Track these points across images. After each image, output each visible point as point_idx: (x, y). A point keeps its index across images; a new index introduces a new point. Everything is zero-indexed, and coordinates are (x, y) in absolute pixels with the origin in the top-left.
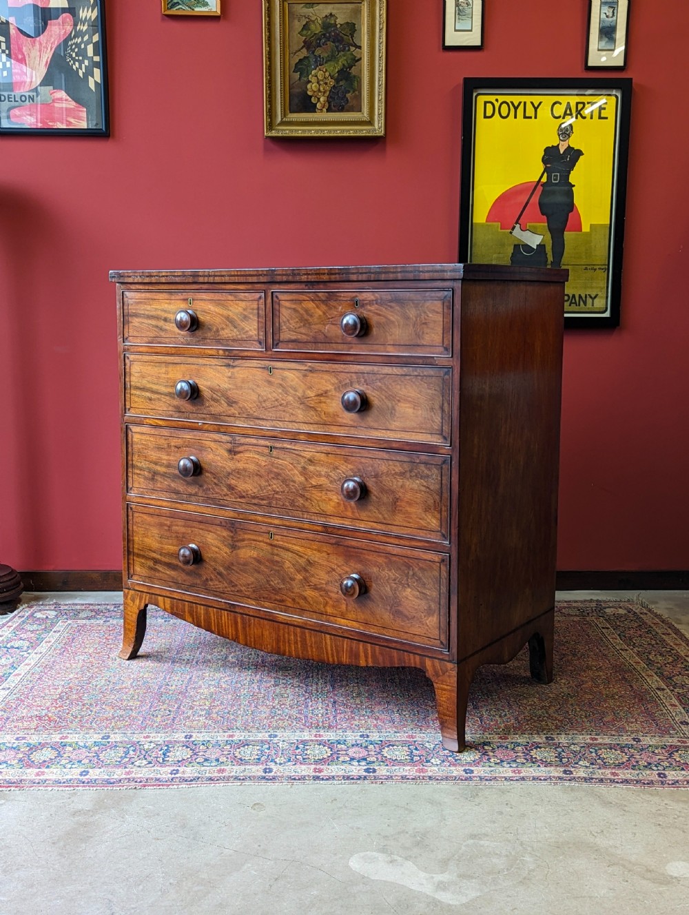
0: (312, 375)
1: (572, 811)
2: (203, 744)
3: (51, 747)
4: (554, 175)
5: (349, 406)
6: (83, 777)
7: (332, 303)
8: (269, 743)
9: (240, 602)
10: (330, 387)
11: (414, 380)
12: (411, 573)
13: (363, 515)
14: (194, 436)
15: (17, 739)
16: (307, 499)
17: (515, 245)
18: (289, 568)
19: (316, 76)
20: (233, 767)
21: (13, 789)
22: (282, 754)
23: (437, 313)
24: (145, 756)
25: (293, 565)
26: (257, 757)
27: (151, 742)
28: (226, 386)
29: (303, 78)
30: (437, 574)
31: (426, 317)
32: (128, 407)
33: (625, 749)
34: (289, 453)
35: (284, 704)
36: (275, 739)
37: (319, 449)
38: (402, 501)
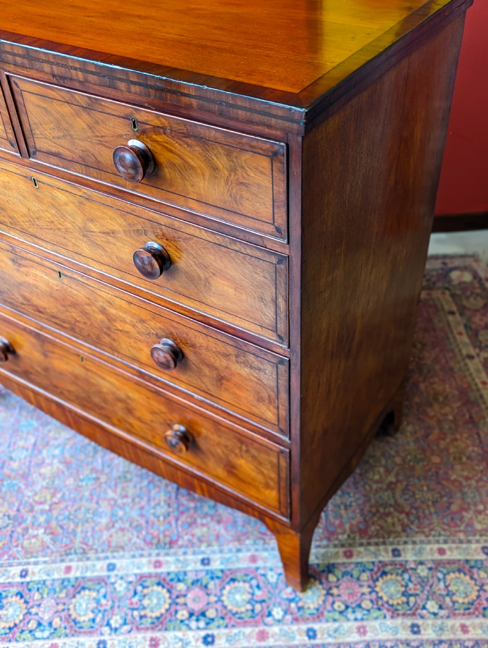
0: (90, 204)
2: (38, 589)
5: (146, 271)
7: (99, 114)
8: (106, 584)
10: (116, 228)
11: (232, 255)
12: (244, 448)
13: (183, 377)
16: (114, 340)
18: (107, 393)
20: (65, 639)
22: (118, 607)
23: (262, 172)
25: (111, 393)
26: (92, 615)
30: (275, 461)
33: (475, 570)
34: (83, 286)
35: (126, 496)
36: (113, 574)
37: (117, 294)
38: (228, 380)
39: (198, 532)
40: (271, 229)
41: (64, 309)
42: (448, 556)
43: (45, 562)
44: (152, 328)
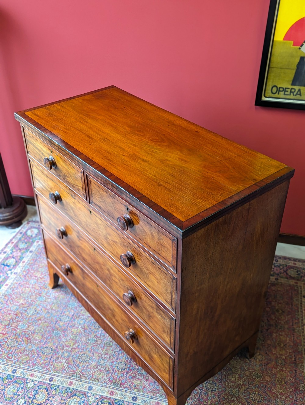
0: (109, 228)
2: (55, 389)
7: (116, 201)
8: (86, 396)
11: (157, 269)
12: (157, 350)
17: (301, 57)
23: (169, 244)
24: (25, 395)
25: (107, 305)
27: (32, 381)
28: (72, 206)
30: (168, 360)
31: (163, 243)
32: (35, 185)
35: (107, 354)
36: (90, 392)
37: (114, 265)
38: (153, 318)
39: (136, 382)
40: (171, 265)
43: (62, 377)
44: (126, 285)
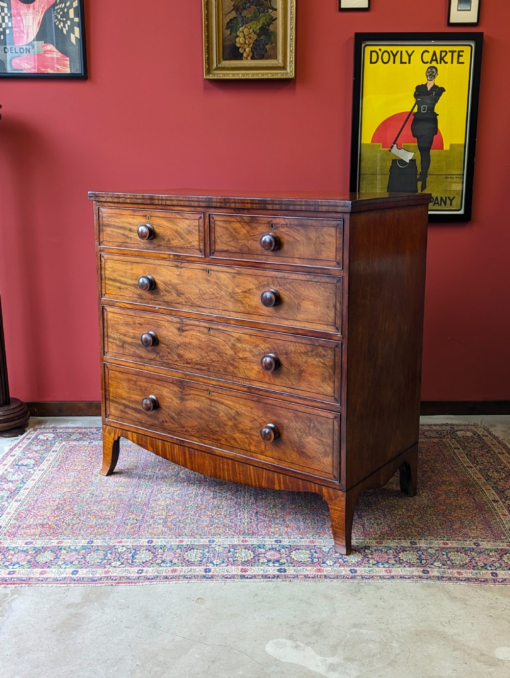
0: (239, 276)
1: (428, 604)
2: (161, 548)
3: (51, 550)
4: (423, 107)
5: (266, 302)
6: (74, 576)
7: (254, 225)
8: (209, 547)
9: (187, 439)
10: (252, 286)
11: (314, 285)
12: (312, 425)
13: (277, 381)
14: (153, 316)
15: (26, 544)
16: (236, 367)
17: (393, 160)
18: (223, 416)
19: (243, 32)
20: (182, 567)
21: (23, 585)
22: (218, 556)
23: (332, 236)
24: (118, 558)
25: (226, 414)
26: (200, 559)
27: (123, 546)
28: (176, 282)
29: (232, 34)
30: (331, 427)
31: (324, 239)
32: (103, 293)
33: (469, 552)
34: (223, 333)
35: (220, 514)
36: (213, 544)
37: (244, 331)
38: (306, 372)
39: (272, 530)
40: (335, 263)
41: (206, 354)
42: (450, 545)
43: (165, 538)
44: (262, 350)
